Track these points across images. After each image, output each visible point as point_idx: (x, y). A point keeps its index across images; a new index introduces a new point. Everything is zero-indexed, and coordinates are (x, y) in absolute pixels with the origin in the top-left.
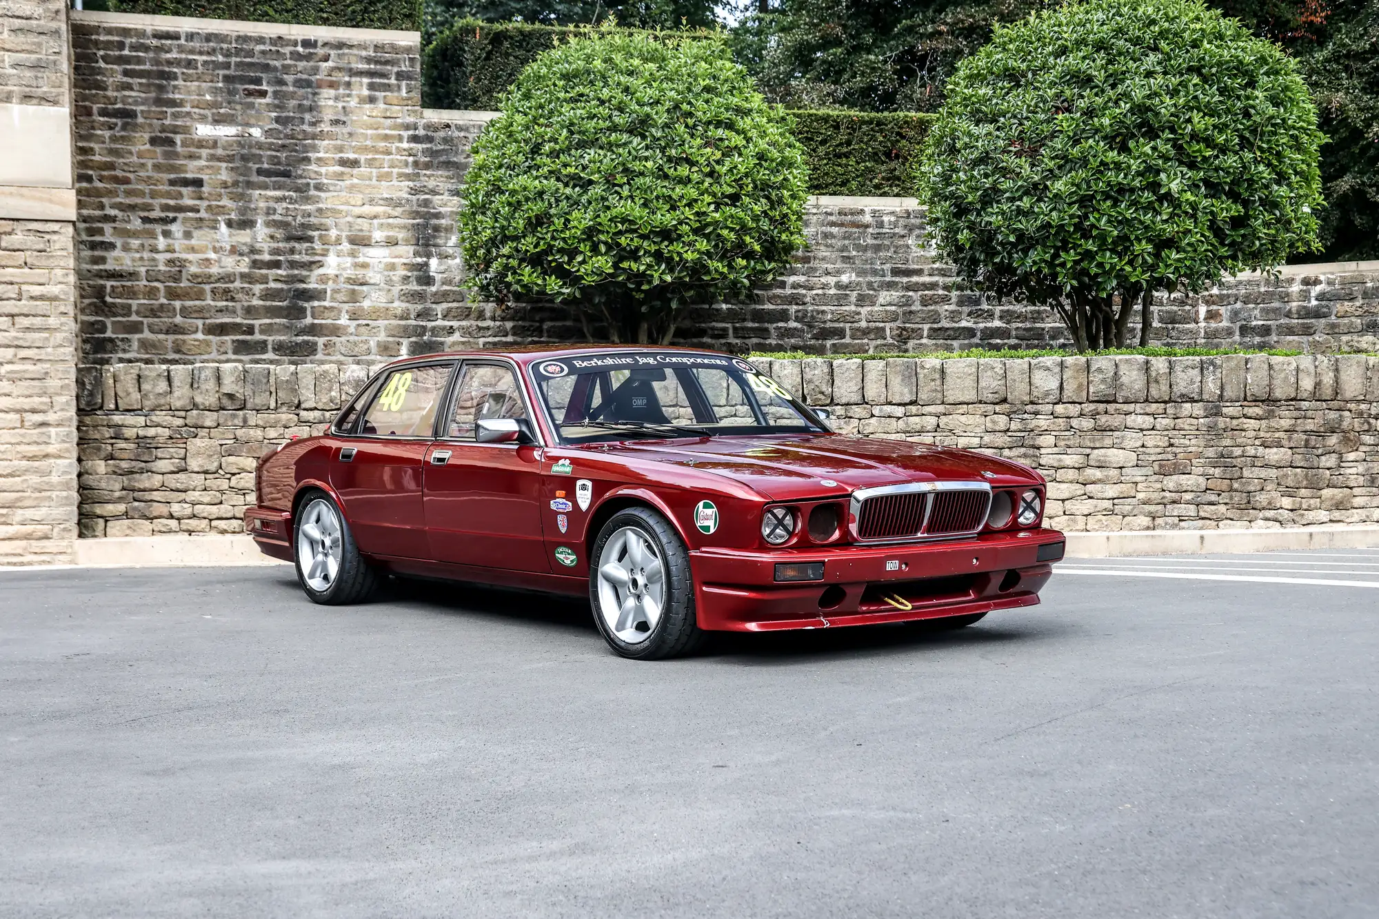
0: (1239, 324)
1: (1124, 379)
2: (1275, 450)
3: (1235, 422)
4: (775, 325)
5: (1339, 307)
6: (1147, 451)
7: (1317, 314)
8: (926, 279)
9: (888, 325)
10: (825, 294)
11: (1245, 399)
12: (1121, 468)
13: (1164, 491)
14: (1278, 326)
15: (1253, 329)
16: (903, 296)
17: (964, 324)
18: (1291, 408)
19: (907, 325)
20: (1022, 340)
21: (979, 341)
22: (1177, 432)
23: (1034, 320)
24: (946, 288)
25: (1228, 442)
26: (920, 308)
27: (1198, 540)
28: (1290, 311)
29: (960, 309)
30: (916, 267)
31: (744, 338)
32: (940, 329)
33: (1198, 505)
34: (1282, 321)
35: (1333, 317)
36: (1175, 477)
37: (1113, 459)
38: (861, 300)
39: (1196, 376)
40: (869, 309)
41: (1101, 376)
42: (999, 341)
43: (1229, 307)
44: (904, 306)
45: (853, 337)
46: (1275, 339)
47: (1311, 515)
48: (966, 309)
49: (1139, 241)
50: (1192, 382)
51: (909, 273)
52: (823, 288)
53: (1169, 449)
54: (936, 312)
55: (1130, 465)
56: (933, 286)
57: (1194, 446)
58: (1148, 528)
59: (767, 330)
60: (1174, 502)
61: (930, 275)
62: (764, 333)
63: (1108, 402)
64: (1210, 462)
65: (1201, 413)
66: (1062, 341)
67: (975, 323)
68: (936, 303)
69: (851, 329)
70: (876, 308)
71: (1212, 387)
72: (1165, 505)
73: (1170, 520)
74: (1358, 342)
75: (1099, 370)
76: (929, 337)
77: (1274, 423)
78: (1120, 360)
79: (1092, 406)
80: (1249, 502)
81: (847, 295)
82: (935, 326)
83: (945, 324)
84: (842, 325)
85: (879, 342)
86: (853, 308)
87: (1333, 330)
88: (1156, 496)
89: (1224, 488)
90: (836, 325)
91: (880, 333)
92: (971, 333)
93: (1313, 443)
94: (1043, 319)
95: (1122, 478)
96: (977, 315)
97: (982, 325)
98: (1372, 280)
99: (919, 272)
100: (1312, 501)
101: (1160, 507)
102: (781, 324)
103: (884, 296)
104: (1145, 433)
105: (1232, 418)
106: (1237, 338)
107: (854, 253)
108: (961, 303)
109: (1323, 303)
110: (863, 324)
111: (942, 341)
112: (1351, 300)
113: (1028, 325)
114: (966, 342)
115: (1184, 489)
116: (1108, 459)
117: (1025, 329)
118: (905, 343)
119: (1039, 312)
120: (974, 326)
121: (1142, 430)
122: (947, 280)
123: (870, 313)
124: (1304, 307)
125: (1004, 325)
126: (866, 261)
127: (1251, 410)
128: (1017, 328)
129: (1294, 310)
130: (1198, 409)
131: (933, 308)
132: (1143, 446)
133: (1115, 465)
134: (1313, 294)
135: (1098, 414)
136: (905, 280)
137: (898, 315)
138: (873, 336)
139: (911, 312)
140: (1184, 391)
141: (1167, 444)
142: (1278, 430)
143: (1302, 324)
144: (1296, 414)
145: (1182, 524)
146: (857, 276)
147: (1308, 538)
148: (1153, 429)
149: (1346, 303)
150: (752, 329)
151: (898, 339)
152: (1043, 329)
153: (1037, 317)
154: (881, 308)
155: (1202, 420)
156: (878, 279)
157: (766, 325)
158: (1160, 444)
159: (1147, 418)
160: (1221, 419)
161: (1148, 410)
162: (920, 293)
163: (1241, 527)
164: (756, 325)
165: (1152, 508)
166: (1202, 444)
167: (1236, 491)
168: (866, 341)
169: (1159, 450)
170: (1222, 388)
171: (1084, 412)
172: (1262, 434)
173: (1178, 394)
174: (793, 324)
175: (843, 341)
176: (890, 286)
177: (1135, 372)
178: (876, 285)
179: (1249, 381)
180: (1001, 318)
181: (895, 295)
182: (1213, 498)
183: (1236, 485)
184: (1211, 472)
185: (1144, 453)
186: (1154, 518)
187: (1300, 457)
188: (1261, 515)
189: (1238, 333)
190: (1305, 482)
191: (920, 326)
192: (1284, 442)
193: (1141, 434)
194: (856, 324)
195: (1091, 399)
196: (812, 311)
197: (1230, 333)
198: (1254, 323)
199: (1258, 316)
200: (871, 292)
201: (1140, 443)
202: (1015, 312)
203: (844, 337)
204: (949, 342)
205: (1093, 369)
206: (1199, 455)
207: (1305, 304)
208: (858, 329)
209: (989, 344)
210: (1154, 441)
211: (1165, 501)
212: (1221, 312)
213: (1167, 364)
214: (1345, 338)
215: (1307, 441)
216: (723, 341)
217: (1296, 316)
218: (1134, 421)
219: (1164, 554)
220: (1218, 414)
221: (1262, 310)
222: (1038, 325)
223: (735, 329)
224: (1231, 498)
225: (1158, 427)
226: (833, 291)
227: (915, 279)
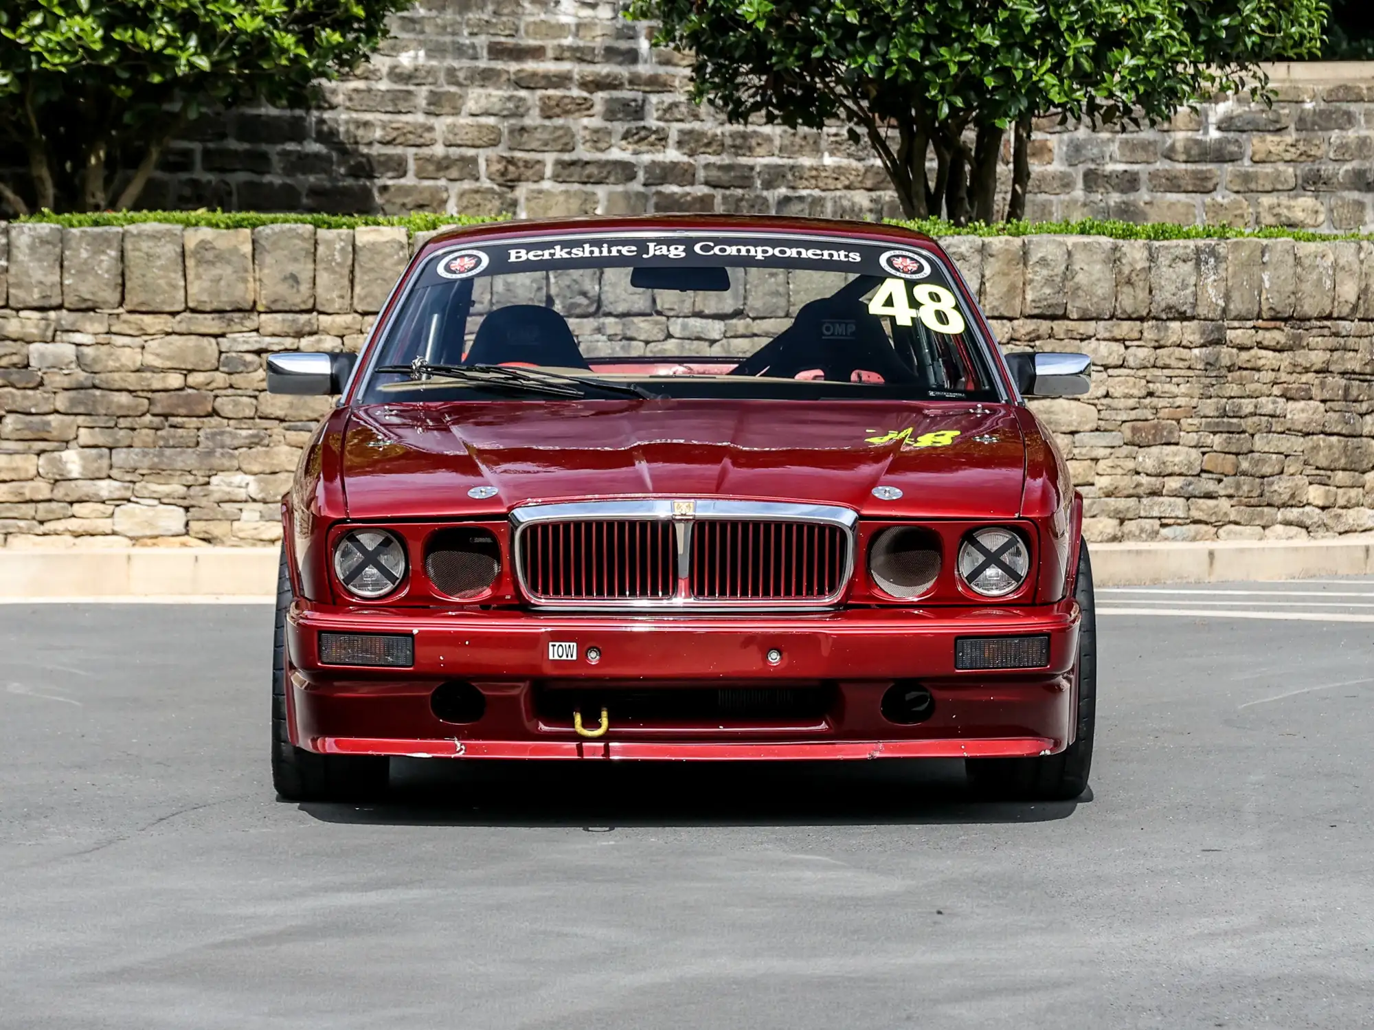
0: (1082, 168)
1: (1081, 278)
2: (1302, 403)
3: (1244, 355)
4: (279, 148)
5: (1257, 144)
6: (1115, 403)
7: (1220, 155)
8: (548, 66)
9: (482, 155)
10: (369, 90)
11: (1259, 317)
12: (1073, 433)
13: (1138, 473)
14: (1153, 176)
15: (1108, 177)
16: (510, 98)
17: (615, 154)
18: (1326, 332)
19: (518, 154)
20: (715, 187)
21: (642, 189)
22: (1158, 372)
23: (737, 149)
24: (584, 85)
25: (1233, 389)
26: (538, 121)
27: (1206, 558)
28: (1172, 148)
29: (609, 125)
30: (533, 42)
31: (222, 170)
32: (573, 163)
33: (1188, 499)
34: (1158, 165)
35: (1247, 162)
36: (1155, 450)
37: (1063, 418)
38: (437, 103)
39: (1190, 274)
40: (449, 120)
41: (1045, 272)
42: (674, 189)
43: (1066, 136)
44: (513, 115)
45: (421, 176)
46: (1147, 197)
47: (1351, 517)
48: (620, 127)
49: (1072, 30)
50: (1185, 286)
51: (519, 54)
52: (367, 78)
53: (1148, 400)
54: (567, 131)
55: (1088, 427)
56: (562, 80)
57: (1185, 395)
58: (1114, 539)
59: (264, 157)
60: (1153, 493)
61: (557, 59)
62: (259, 162)
63: (1053, 318)
64: (1208, 424)
65: (1197, 339)
66: (783, 191)
67: (636, 153)
68: (567, 112)
69: (417, 158)
70: (463, 120)
71: (1212, 295)
72: (1139, 497)
73: (1147, 524)
74: (1289, 208)
75: (1043, 262)
76: (556, 178)
77: (1302, 357)
78: (1075, 245)
79: (1031, 325)
80: (1261, 495)
81: (409, 92)
82: (566, 157)
83: (583, 152)
84: (399, 150)
85: (467, 185)
86: (420, 118)
87: (1247, 186)
88: (1126, 483)
89: (1229, 469)
90: (390, 150)
91: (468, 166)
92: (626, 171)
93: (1354, 393)
94: (750, 149)
95: (1076, 451)
96: (637, 136)
97: (646, 158)
98: (1313, 98)
99: (537, 53)
100: (1353, 493)
101: (1132, 502)
102: (291, 146)
103: (476, 98)
104: (1110, 371)
105: (1242, 348)
106: (1079, 193)
107: (422, 12)
108: (610, 115)
109: (1231, 135)
110: (439, 150)
111: (576, 186)
112: (1278, 131)
113: (725, 159)
114: (620, 188)
115: (1169, 470)
116: (1054, 417)
117: (721, 168)
118: (512, 188)
119: (744, 136)
120: (633, 159)
121: (1106, 367)
122: (588, 69)
123: (452, 129)
124: (1197, 142)
125: (685, 159)
126: (444, 27)
127: (1268, 335)
128: (707, 166)
129: (1179, 146)
130: (1189, 332)
131: (559, 122)
132: (1107, 395)
133: (1064, 429)
134: (1213, 119)
135: (1038, 338)
136: (513, 67)
137: (500, 134)
138: (454, 173)
139: (523, 129)
140: (1173, 301)
141: (1144, 392)
142: (1307, 370)
143: (1193, 172)
144: (1332, 342)
145: (1164, 531)
146: (429, 55)
147: (1362, 554)
148: (1121, 366)
149: (1269, 137)
150: (236, 153)
151: (501, 180)
152: (752, 168)
153: (742, 145)
154: (470, 120)
155: (1196, 351)
156: (466, 63)
157: (264, 147)
158: (1135, 392)
159: (1115, 346)
160: (1225, 349)
161: (1117, 333)
162: (540, 93)
163: (1251, 537)
164: (246, 146)
165: (1122, 503)
166: (1197, 392)
167: (1244, 474)
168: (442, 182)
169: (1132, 402)
170: (1227, 297)
171: (1017, 335)
172: (1283, 377)
173: (1163, 305)
174: (315, 147)
175: (402, 181)
176: (486, 77)
177: (1098, 267)
178: (461, 75)
179: (1267, 284)
180: (680, 144)
181: (495, 95)
182: (1211, 486)
183: (1245, 465)
184: (1209, 441)
185: (1109, 407)
186: (1122, 521)
187: (1335, 416)
188: (1280, 515)
189: (1080, 184)
190: (1343, 461)
191: (539, 156)
192: (1315, 391)
193: (1104, 375)
194: (425, 151)
195: (1028, 311)
196: (347, 122)
197: (1066, 184)
198: (1110, 167)
199: (1117, 155)
200: (453, 89)
201: (1102, 391)
202: (703, 134)
203: (404, 174)
204: (589, 188)
205: (1033, 259)
206: (1193, 411)
207: (1199, 136)
208: (429, 159)
209: (659, 193)
210: (1123, 385)
211: (1140, 491)
212: (1050, 144)
213: (1146, 253)
214: (1266, 200)
215: (1347, 389)
216: (184, 176)
217: (1183, 157)
218: (1095, 351)
219: (1155, 582)
220: (1219, 342)
221: (1125, 143)
222: (743, 160)
223: (207, 153)
224: (1238, 486)
225: (1131, 361)
226: (384, 85)
227: (530, 66)
